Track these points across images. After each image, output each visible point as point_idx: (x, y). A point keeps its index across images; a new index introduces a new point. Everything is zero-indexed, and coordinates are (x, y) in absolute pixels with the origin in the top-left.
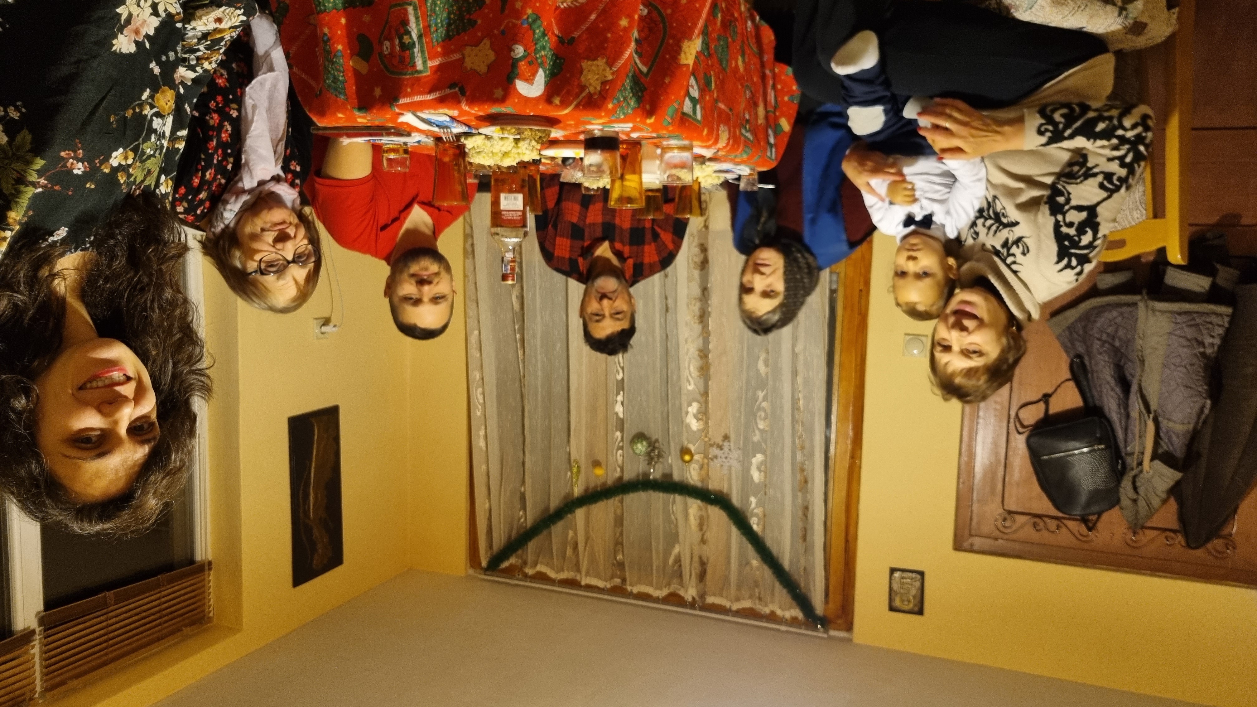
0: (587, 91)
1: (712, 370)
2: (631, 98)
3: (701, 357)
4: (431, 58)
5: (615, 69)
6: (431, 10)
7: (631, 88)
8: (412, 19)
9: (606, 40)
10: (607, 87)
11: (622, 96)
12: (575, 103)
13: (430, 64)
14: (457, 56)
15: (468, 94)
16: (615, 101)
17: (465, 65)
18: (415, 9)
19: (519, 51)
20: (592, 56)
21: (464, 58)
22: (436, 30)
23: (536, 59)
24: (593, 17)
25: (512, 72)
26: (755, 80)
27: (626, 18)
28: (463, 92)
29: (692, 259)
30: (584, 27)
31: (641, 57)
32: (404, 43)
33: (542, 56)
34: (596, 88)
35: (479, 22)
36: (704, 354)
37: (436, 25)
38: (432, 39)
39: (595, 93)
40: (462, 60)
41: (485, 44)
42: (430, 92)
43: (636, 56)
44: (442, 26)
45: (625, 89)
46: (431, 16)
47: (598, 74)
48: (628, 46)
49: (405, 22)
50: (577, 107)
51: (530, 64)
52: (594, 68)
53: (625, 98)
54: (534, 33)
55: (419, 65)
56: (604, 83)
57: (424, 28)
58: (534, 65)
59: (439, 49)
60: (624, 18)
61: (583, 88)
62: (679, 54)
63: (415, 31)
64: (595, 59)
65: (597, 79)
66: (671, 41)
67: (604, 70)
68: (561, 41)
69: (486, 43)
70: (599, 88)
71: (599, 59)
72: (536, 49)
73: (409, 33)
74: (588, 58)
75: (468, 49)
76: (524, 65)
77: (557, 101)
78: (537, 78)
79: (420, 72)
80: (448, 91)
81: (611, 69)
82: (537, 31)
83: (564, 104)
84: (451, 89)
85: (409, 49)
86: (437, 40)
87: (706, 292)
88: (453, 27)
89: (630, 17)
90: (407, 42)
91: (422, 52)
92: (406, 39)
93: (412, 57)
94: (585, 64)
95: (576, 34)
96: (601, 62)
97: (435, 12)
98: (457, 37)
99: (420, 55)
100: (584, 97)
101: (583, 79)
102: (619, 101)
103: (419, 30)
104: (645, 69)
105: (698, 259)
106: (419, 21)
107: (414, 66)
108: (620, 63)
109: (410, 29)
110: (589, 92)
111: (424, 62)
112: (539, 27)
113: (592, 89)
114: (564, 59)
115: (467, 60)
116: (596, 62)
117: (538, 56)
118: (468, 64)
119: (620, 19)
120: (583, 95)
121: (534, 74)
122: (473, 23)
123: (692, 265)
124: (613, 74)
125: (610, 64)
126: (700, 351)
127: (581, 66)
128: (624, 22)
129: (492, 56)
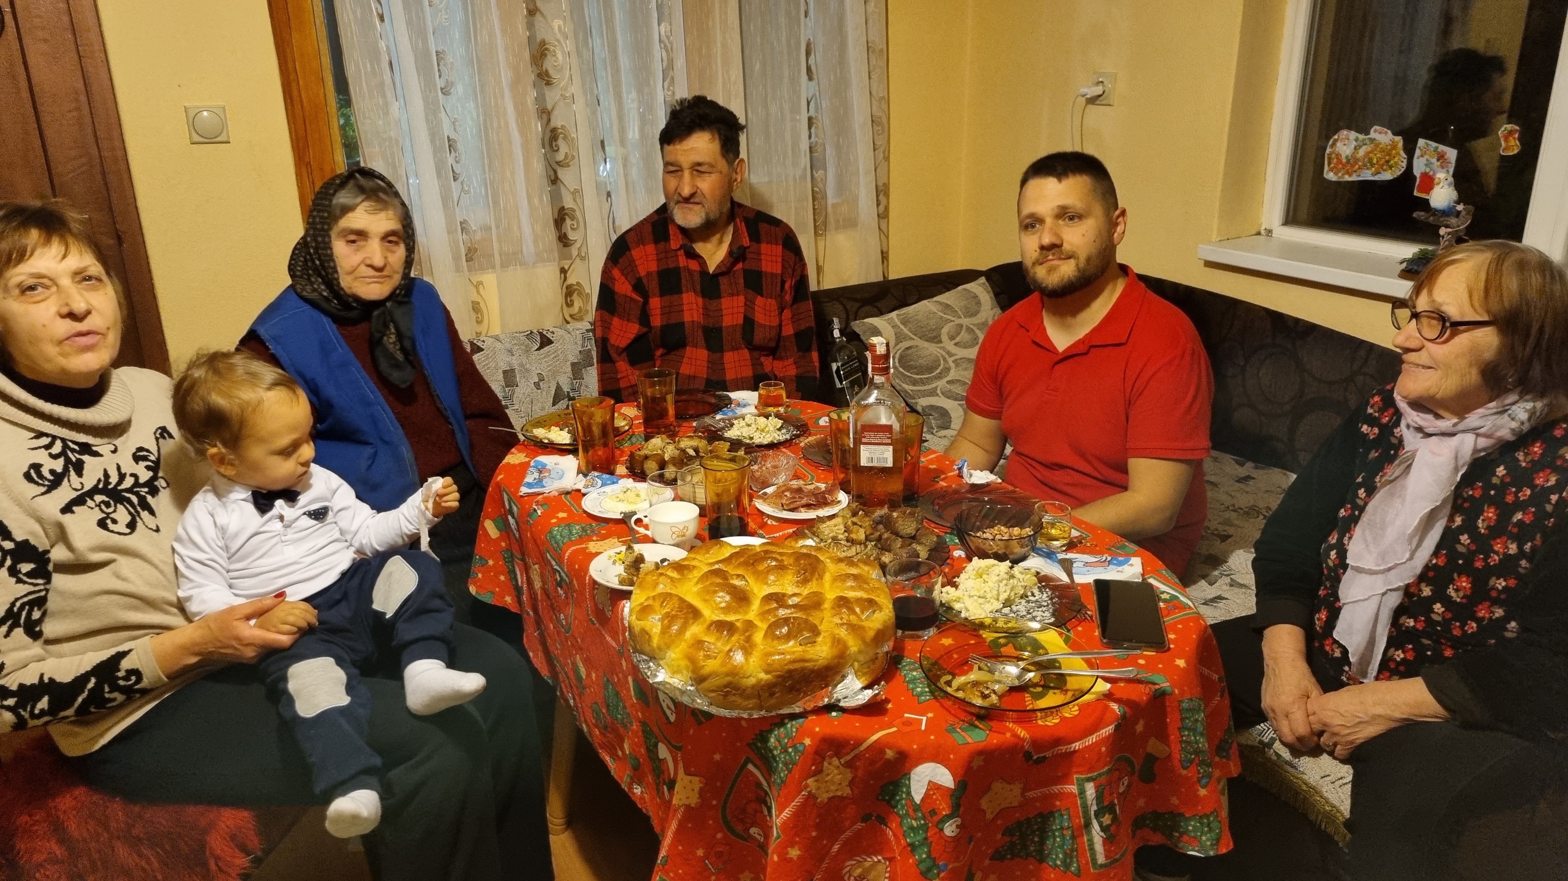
0: (842, 761)
1: (527, 55)
2: (776, 748)
3: (547, 73)
4: (1072, 794)
5: (803, 793)
6: (1071, 858)
7: (777, 762)
8: (1099, 847)
9: (817, 827)
10: (813, 768)
11: (790, 754)
12: (862, 748)
13: (1074, 789)
14: (1031, 794)
15: (1021, 755)
16: (801, 748)
17: (1022, 786)
18: (1094, 860)
19: (950, 829)
20: (835, 802)
21: (1022, 794)
22: (1062, 828)
23: (924, 818)
24: (836, 847)
25: (959, 798)
26: (552, 626)
27: (791, 858)
28: (1028, 755)
29: (578, 223)
30: (848, 833)
31: (759, 785)
32: (1110, 814)
33: (915, 819)
34: (830, 764)
35: (999, 836)
36: (544, 78)
37: (1063, 836)
38: (1070, 817)
39: (831, 757)
40: (1025, 790)
41: (992, 813)
42: (1075, 752)
43: (767, 789)
44: (1053, 831)
45: (786, 764)
46: (1072, 851)
47: (827, 782)
48: (785, 823)
49: (1107, 842)
50: (859, 743)
51: (933, 812)
52: (833, 788)
53: (786, 751)
54: (929, 856)
55: (1090, 790)
56: (819, 771)
57: (1083, 835)
58: (927, 808)
59: (1058, 803)
60: (795, 858)
61: (849, 765)
62: (701, 790)
63: (1094, 832)
64: (830, 799)
65: (828, 775)
66: (714, 802)
67: (819, 788)
68: (883, 820)
69: (989, 816)
70: (826, 764)
71: (826, 800)
72: (926, 831)
73: (1103, 829)
74: (842, 798)
75: (1016, 804)
76: (944, 809)
77: (890, 754)
78: (924, 791)
79: (1089, 780)
80: (1048, 754)
81: (810, 792)
82: (924, 856)
83: (878, 748)
84: (1045, 757)
85: (1103, 808)
86: (1062, 815)
87: (553, 178)
88: (1036, 827)
89: (784, 858)
90: (1107, 816)
91: (1085, 807)
92: (1107, 820)
93: (1099, 798)
94: (847, 791)
95: (859, 826)
96: (823, 797)
97: (1065, 854)
98: (1031, 816)
99: (1089, 803)
100: (848, 754)
101: (849, 776)
102: (794, 747)
103: (1089, 833)
104: (750, 767)
105: (568, 222)
106: (1089, 845)
107: (1097, 788)
108: (797, 802)
109: (1102, 834)
110: (839, 758)
111: (1082, 792)
112: (922, 861)
113: (835, 761)
114: (877, 799)
115: (1019, 791)
116: (832, 795)
117: (922, 822)
118: (1017, 789)
119: (799, 857)
120: (849, 757)
121: (927, 796)
122: (1008, 832)
123: (578, 214)
124: (807, 786)
125: (811, 797)
126: (548, 83)
127: (851, 789)
128: (794, 853)
129: (984, 803)
